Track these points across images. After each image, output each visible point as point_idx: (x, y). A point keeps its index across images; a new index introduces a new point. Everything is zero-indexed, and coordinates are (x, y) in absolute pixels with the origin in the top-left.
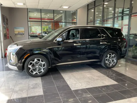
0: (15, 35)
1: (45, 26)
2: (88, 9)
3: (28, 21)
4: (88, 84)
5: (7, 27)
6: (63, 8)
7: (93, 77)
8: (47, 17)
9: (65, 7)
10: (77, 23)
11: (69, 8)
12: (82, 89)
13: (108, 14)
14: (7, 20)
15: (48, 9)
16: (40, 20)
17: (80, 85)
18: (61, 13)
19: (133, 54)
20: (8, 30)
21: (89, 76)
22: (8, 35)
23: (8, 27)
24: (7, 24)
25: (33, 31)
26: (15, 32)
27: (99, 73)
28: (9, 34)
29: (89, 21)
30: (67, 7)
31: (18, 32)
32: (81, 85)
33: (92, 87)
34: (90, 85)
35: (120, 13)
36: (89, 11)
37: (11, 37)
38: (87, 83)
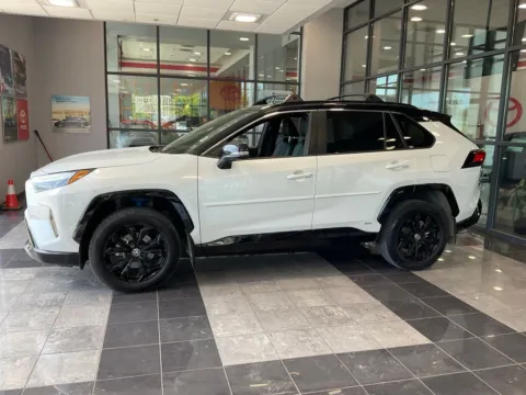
0: (57, 124)
1: (185, 94)
2: (345, 27)
3: (107, 73)
4: (301, 339)
5: (18, 94)
6: (234, 20)
7: (332, 310)
8: (193, 60)
9: (245, 20)
10: (299, 84)
11: (259, 21)
12: (268, 362)
13: (433, 51)
14: (21, 66)
15: (180, 24)
16: (154, 71)
17: (266, 341)
18: (245, 46)
19: (516, 217)
20: (23, 105)
21: (312, 303)
22: (23, 127)
23: (25, 95)
24: (21, 81)
25: (137, 111)
26: (55, 116)
27: (361, 290)
28: (27, 123)
29: (349, 77)
30: (252, 19)
31: (66, 113)
32: (271, 344)
33: (313, 354)
34: (308, 345)
35: (478, 48)
36: (351, 37)
37: (36, 132)
38: (297, 337)
